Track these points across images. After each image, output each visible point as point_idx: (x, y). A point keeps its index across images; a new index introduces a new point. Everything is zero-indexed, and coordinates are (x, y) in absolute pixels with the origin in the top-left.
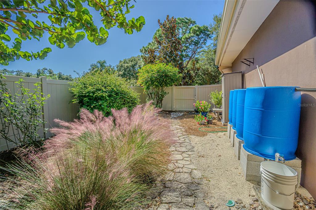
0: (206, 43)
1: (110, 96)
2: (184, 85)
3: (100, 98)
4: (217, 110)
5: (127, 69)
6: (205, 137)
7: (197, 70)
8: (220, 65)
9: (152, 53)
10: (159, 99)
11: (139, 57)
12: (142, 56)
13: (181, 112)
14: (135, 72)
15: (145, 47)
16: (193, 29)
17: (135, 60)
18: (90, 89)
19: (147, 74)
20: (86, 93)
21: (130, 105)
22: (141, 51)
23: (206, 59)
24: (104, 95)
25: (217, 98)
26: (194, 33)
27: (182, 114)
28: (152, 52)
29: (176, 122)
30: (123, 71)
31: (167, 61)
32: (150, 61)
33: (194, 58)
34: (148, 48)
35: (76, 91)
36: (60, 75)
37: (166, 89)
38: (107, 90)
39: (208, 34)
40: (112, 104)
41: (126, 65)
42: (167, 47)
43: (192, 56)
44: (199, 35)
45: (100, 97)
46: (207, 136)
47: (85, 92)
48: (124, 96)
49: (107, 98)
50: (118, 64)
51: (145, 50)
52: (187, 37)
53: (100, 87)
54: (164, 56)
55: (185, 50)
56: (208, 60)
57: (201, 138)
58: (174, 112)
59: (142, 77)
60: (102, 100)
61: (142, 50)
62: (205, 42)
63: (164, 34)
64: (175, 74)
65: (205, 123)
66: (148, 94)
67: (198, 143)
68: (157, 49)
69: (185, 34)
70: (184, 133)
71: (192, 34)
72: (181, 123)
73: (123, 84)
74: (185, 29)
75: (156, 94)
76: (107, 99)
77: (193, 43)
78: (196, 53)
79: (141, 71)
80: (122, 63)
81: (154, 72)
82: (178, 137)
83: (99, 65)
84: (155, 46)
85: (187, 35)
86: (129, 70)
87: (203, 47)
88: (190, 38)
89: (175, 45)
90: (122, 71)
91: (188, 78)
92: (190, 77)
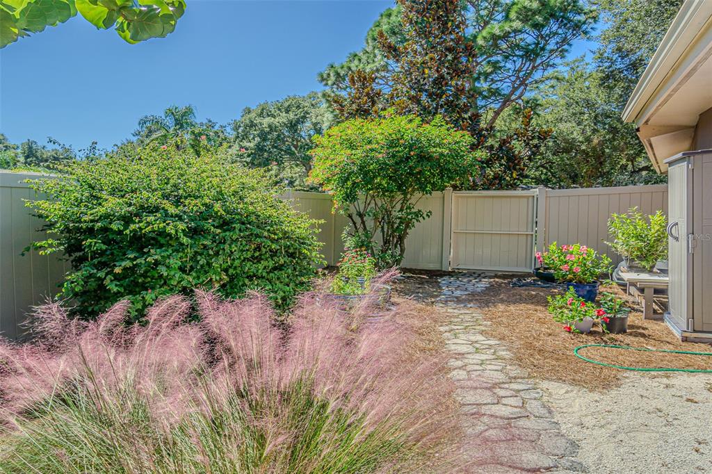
0: (567, 51)
1: (194, 232)
2: (488, 185)
3: (153, 239)
4: (645, 281)
5: (269, 133)
6: (614, 393)
7: (539, 138)
8: (646, 122)
9: (364, 84)
10: (394, 231)
11: (313, 96)
12: (324, 95)
13: (478, 275)
14: (299, 144)
15: (337, 65)
16: (519, 6)
17: (298, 107)
18: (112, 204)
19: (349, 151)
20: (97, 221)
21: (282, 261)
22: (323, 79)
23: (562, 102)
24: (170, 229)
25: (639, 237)
26: (525, 20)
27: (484, 284)
28: (363, 80)
29: (467, 318)
30: (257, 139)
31: (424, 109)
32: (357, 110)
33: (520, 101)
34: (350, 68)
35: (53, 210)
36: (30, 148)
37: (419, 201)
38: (186, 209)
39: (579, 21)
40: (203, 261)
41: (266, 121)
42: (424, 63)
43: (512, 93)
44: (543, 26)
45: (153, 235)
46: (625, 389)
47: (91, 218)
48: (258, 231)
49: (185, 240)
50: (239, 118)
51: (338, 74)
52: (497, 32)
53: (154, 199)
54: (413, 93)
55: (487, 75)
56: (568, 105)
57: (596, 396)
58: (450, 274)
59: (329, 162)
60: (161, 246)
61: (325, 76)
62: (566, 47)
63: (411, 23)
64: (456, 154)
65: (594, 325)
66: (350, 216)
67: (589, 421)
68: (383, 74)
69: (486, 23)
70: (514, 371)
71: (517, 24)
72: (489, 323)
73: (253, 189)
74: (486, 8)
75: (381, 216)
76: (183, 244)
77: (517, 53)
78: (526, 85)
79: (324, 140)
80: (253, 115)
81: (374, 146)
82: (489, 389)
83: (170, 122)
84: (376, 64)
85: (496, 28)
86: (279, 136)
87: (553, 66)
88: (506, 36)
89: (454, 59)
90: (254, 138)
91: (501, 165)
92: (509, 160)
